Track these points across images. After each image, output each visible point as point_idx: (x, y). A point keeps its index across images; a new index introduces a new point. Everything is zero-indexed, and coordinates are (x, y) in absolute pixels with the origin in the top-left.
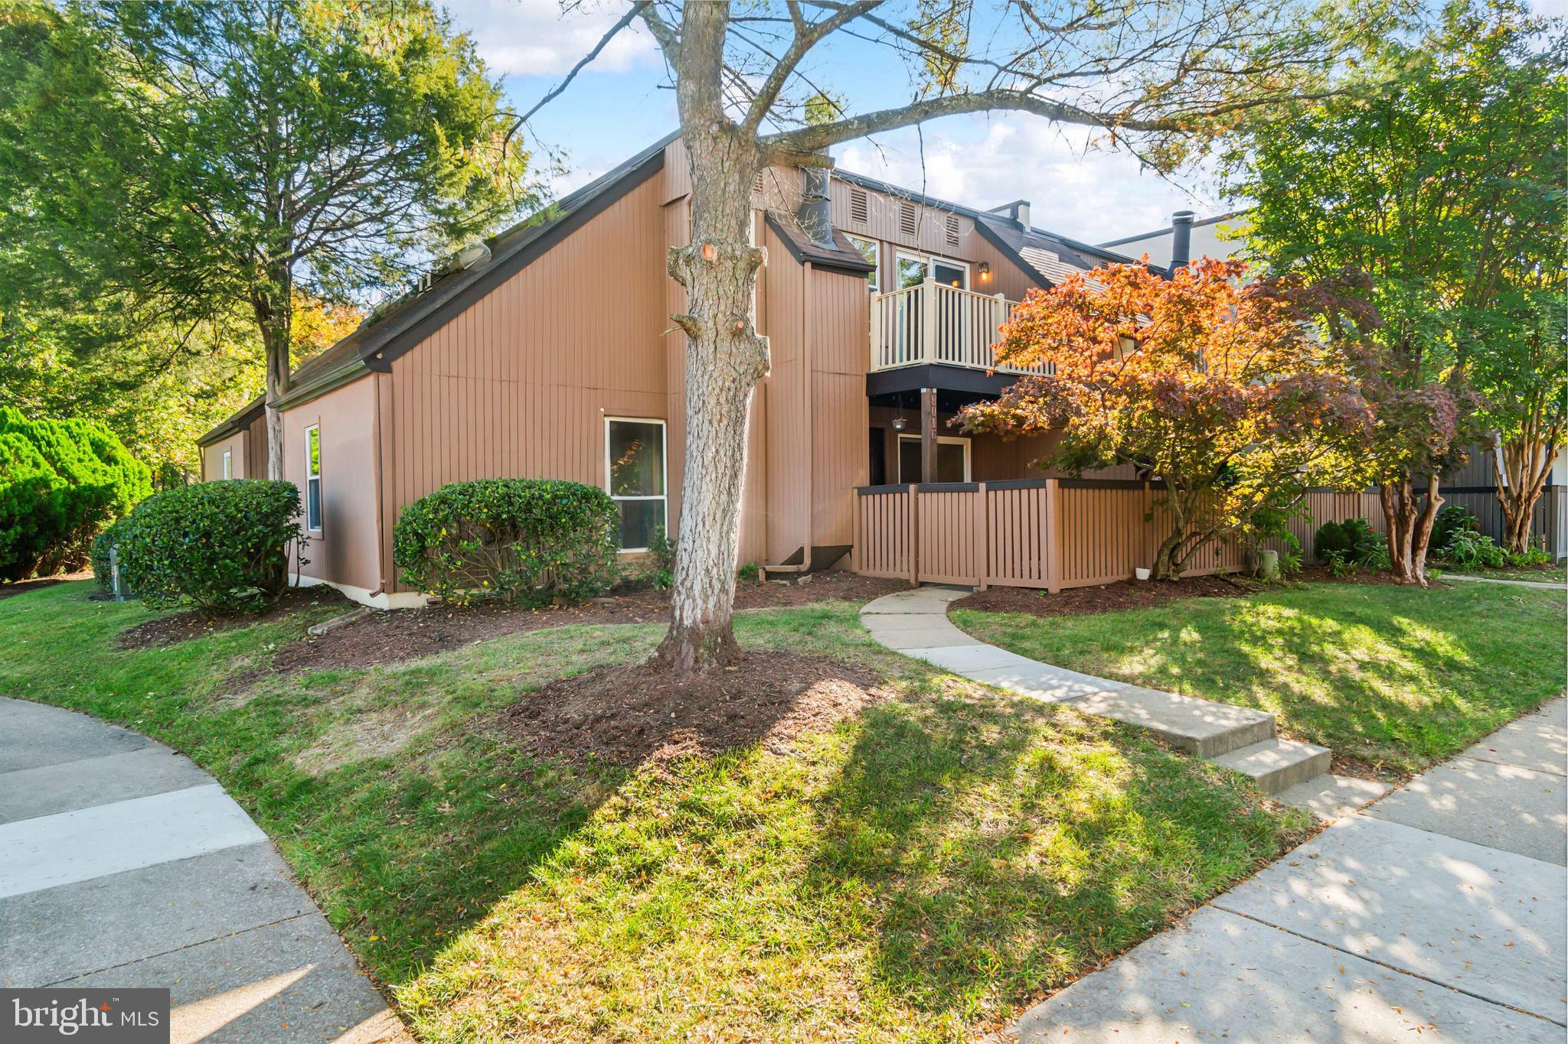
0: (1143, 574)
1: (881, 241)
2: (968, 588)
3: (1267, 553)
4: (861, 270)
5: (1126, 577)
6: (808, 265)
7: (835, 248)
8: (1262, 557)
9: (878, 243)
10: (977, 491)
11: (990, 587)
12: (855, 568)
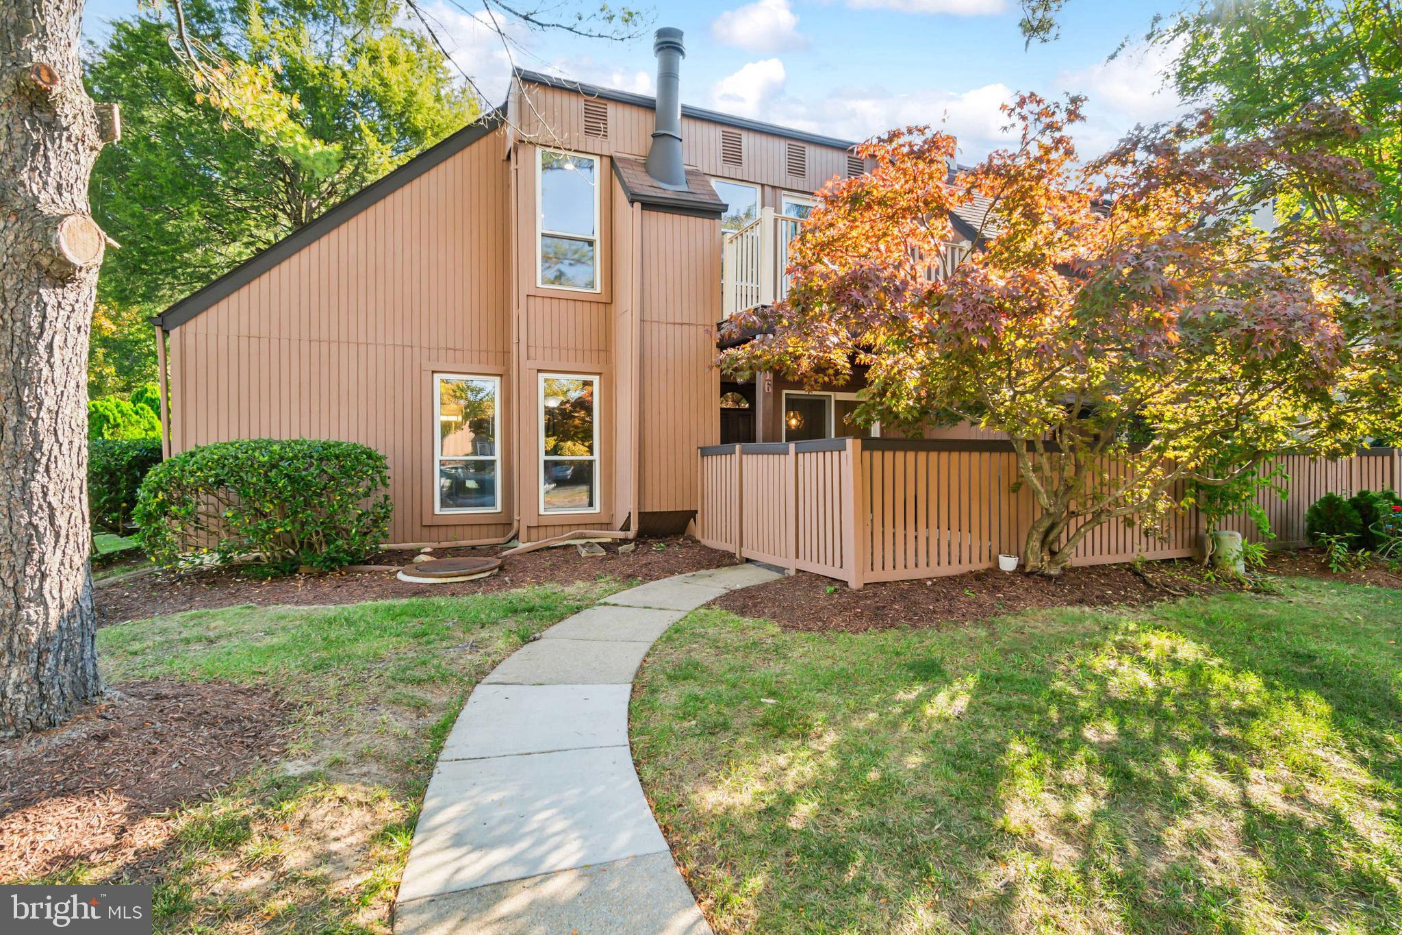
0: (1008, 564)
1: (763, 185)
2: (780, 570)
3: (1225, 536)
4: (713, 211)
5: (985, 565)
6: (637, 205)
7: (686, 189)
8: (1216, 540)
9: (759, 188)
10: (787, 453)
11: (798, 571)
12: (698, 536)
